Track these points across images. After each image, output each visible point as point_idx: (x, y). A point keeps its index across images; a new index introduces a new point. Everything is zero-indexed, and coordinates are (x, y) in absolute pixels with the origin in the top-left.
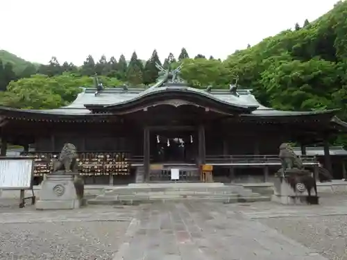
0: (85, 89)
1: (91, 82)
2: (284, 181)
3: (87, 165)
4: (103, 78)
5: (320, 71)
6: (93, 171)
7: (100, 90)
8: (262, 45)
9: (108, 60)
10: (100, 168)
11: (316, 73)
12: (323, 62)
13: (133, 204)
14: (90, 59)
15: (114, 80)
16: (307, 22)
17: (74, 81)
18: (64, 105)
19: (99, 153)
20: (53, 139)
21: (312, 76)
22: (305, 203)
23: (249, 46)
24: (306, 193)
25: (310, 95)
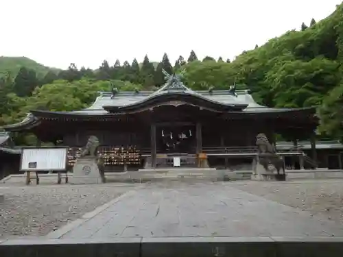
0: (101, 93)
1: (107, 85)
2: (258, 163)
3: (105, 156)
4: (117, 81)
5: (321, 70)
6: (110, 160)
7: (115, 93)
8: (268, 45)
9: (122, 64)
10: (116, 158)
11: (318, 72)
12: (326, 61)
13: (142, 182)
14: (106, 64)
15: (128, 84)
16: (313, 22)
17: (91, 85)
18: (83, 108)
19: (115, 146)
20: (77, 136)
21: (313, 75)
22: (274, 179)
23: (257, 46)
24: (276, 172)
25: (312, 93)
